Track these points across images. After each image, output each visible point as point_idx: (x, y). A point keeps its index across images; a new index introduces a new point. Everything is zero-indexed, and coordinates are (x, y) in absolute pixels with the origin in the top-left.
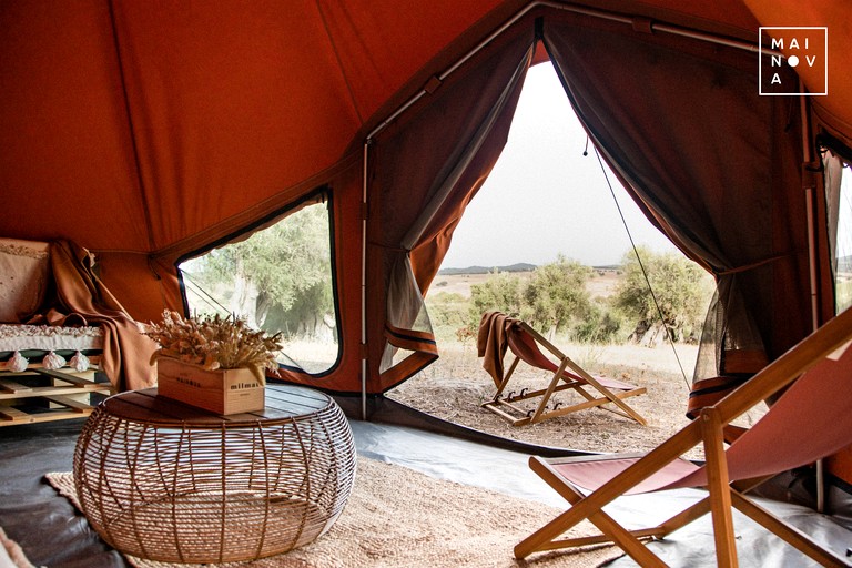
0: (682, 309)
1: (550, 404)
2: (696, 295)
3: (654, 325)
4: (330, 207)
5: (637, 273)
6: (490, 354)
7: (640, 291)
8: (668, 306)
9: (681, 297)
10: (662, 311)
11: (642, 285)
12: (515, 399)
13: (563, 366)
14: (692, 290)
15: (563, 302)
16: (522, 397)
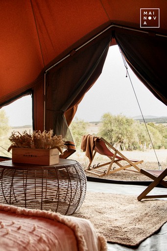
0: (126, 137)
1: (112, 168)
2: (131, 131)
3: (115, 143)
4: (33, 97)
5: (107, 124)
6: (88, 151)
7: (109, 130)
8: (120, 136)
9: (125, 132)
10: (118, 138)
11: (109, 128)
12: (95, 168)
13: (116, 154)
14: (129, 129)
15: (78, 136)
16: (98, 167)
